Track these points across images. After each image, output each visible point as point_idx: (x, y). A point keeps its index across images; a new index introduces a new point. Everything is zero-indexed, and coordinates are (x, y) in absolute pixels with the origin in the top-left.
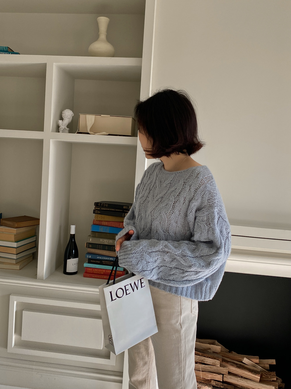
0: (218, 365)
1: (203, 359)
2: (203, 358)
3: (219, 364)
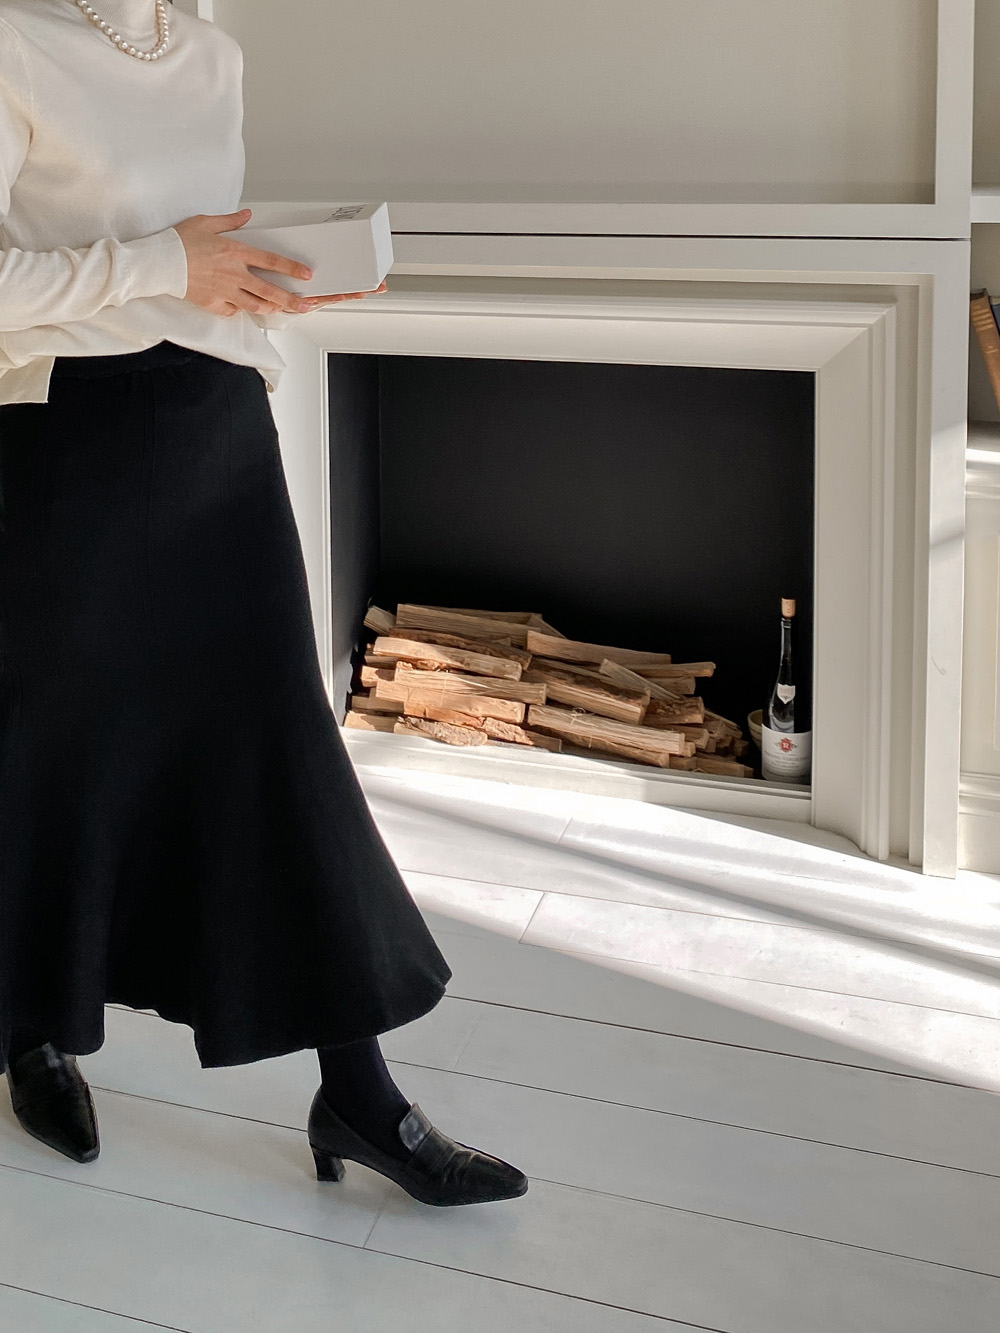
3: (520, 674)
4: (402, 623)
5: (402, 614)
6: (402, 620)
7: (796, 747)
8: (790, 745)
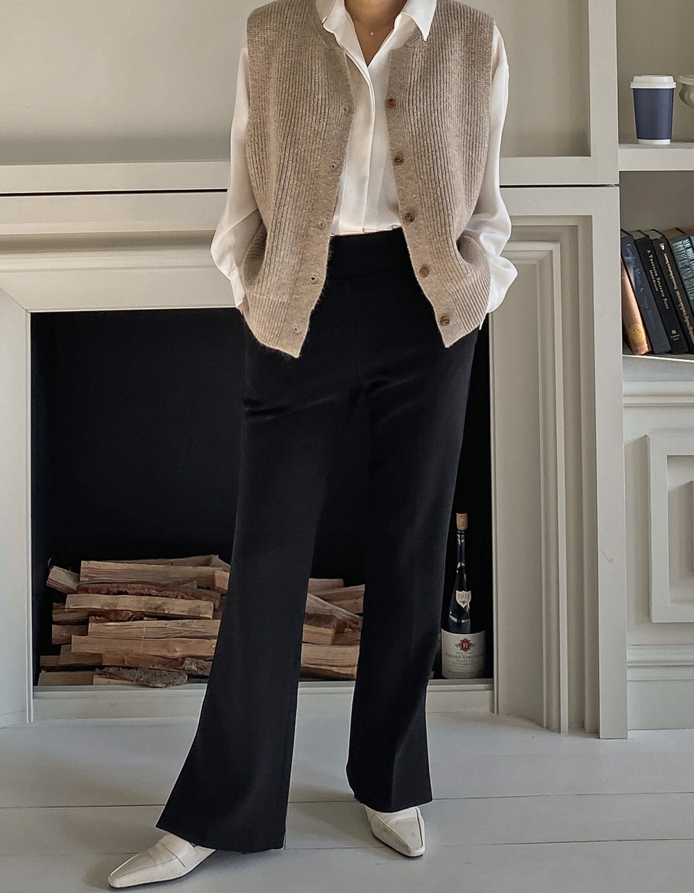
0: (206, 613)
1: (159, 603)
2: (159, 601)
3: (212, 612)
4: (87, 579)
5: (87, 570)
6: (87, 576)
7: (474, 645)
8: (469, 645)
